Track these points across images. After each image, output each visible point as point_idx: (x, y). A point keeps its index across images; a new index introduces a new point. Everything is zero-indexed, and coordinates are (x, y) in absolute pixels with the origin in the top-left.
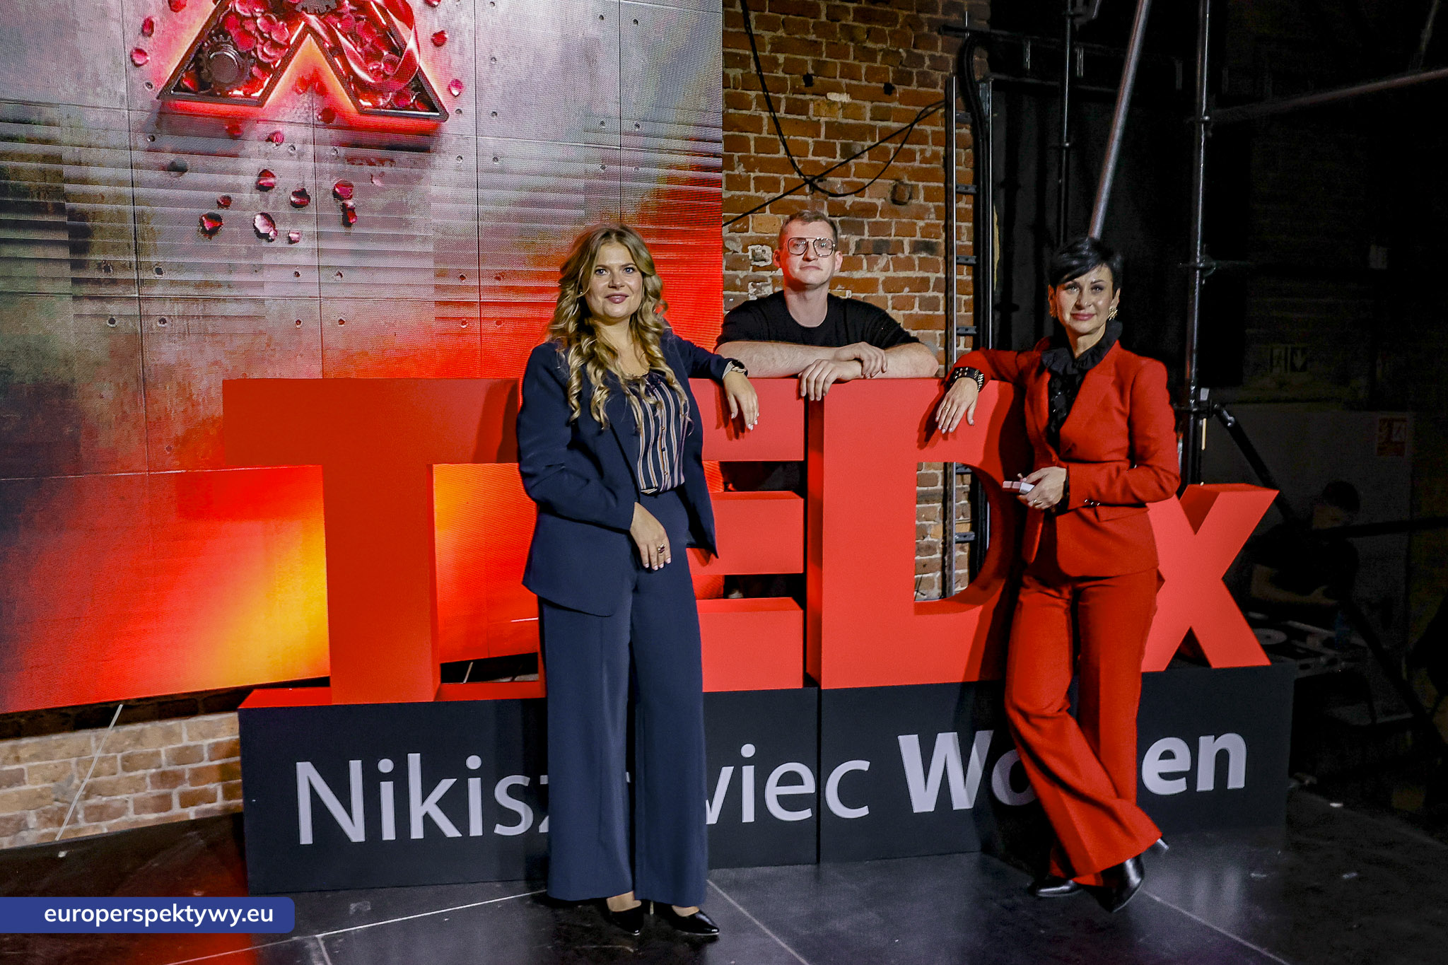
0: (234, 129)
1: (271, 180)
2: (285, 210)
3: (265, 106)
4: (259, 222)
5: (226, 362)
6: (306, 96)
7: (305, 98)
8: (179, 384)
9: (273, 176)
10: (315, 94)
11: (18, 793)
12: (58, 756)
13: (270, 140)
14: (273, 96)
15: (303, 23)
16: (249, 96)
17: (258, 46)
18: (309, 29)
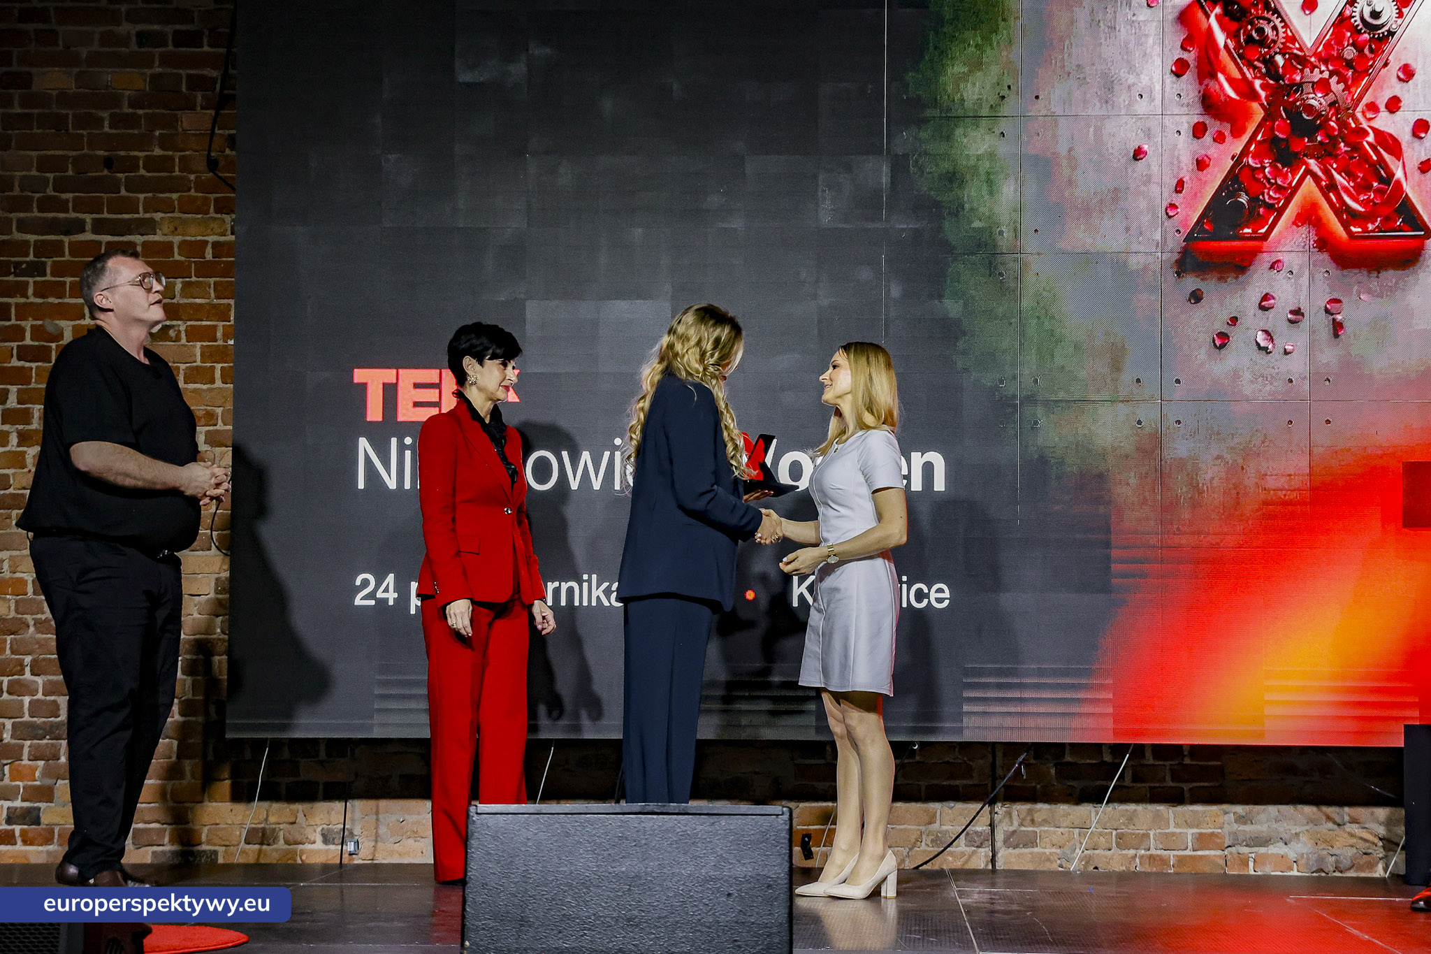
0: (1242, 262)
1: (1272, 301)
2: (1283, 326)
3: (1269, 239)
4: (1261, 338)
5: (1228, 457)
6: (1304, 228)
7: (1304, 230)
8: (1188, 474)
9: (1274, 298)
10: (1311, 226)
11: (1031, 853)
12: (1064, 825)
13: (1272, 267)
14: (1276, 230)
15: (1304, 167)
16: (1256, 233)
17: (1266, 191)
18: (1309, 172)
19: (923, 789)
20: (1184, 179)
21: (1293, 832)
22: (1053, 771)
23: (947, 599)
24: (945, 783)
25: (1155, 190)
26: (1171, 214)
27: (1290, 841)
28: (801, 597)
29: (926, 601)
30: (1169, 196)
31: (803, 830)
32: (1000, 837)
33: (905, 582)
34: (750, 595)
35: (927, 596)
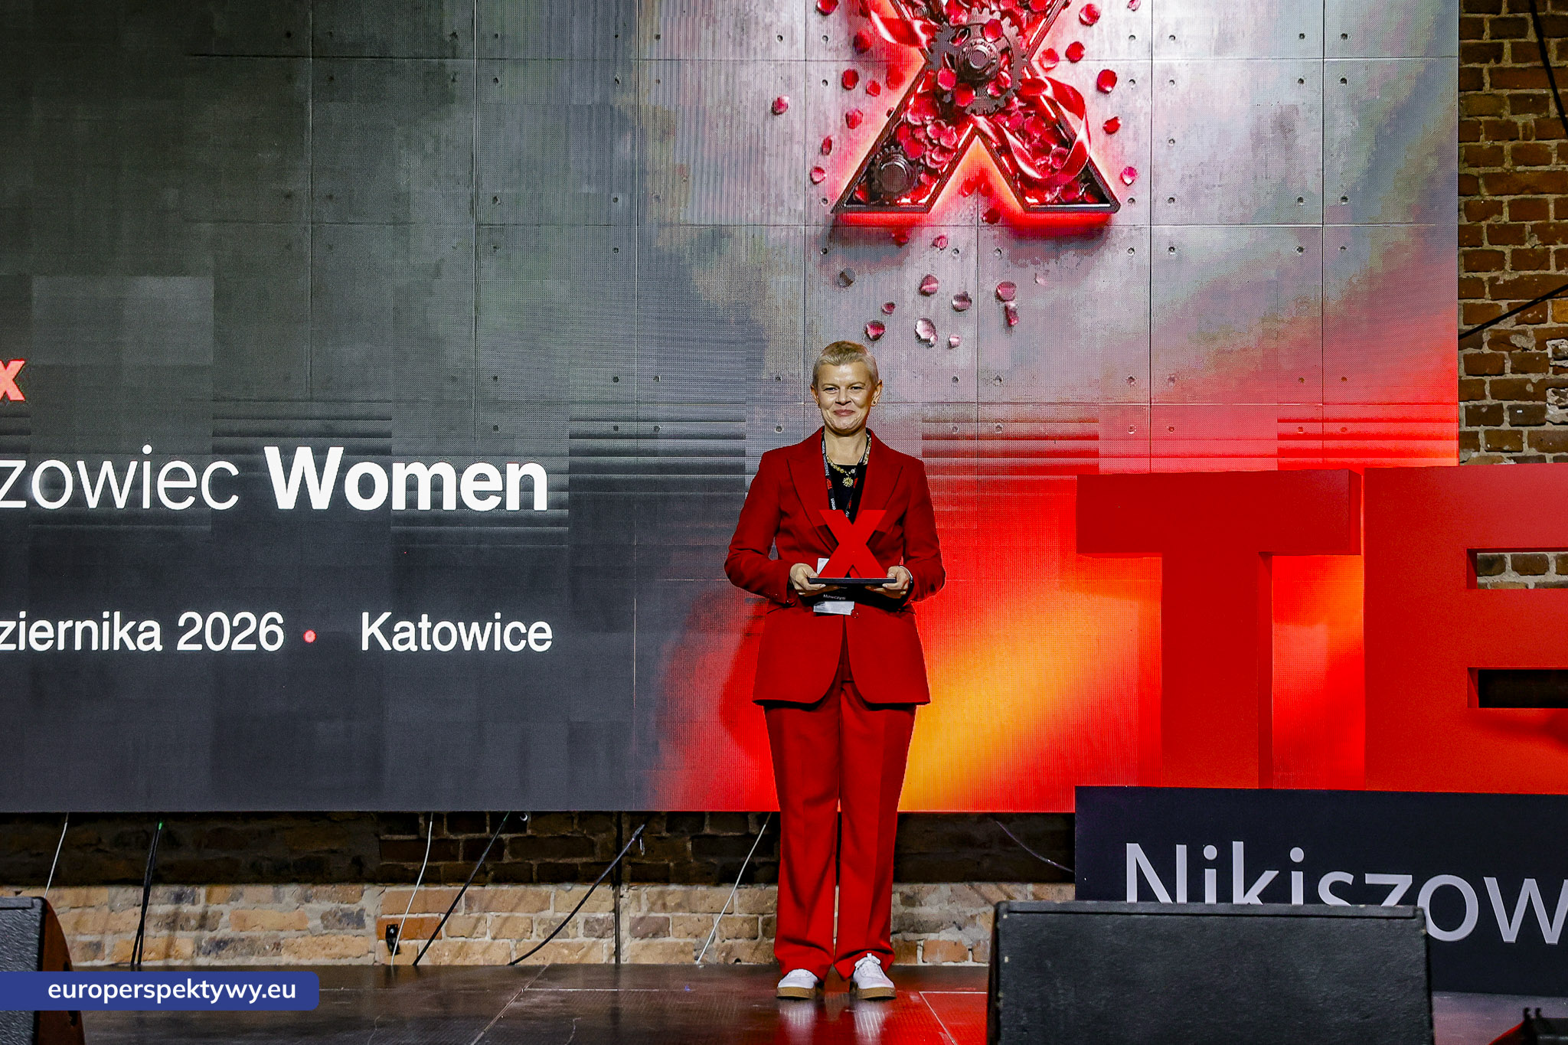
0: (900, 235)
1: (934, 285)
2: (947, 314)
3: (932, 211)
4: (921, 328)
6: (972, 198)
7: (971, 200)
9: (937, 282)
10: (980, 195)
11: (662, 944)
12: (702, 909)
13: (934, 245)
14: (939, 200)
15: (971, 125)
16: (916, 203)
17: (928, 153)
18: (977, 131)
19: (535, 868)
20: (832, 139)
21: (969, 915)
22: (689, 846)
23: (549, 640)
24: (561, 861)
25: (797, 149)
26: (816, 179)
27: (965, 925)
28: (372, 638)
29: (523, 643)
30: (813, 158)
31: (389, 920)
32: (625, 924)
33: (498, 621)
34: (310, 637)
35: (525, 636)
